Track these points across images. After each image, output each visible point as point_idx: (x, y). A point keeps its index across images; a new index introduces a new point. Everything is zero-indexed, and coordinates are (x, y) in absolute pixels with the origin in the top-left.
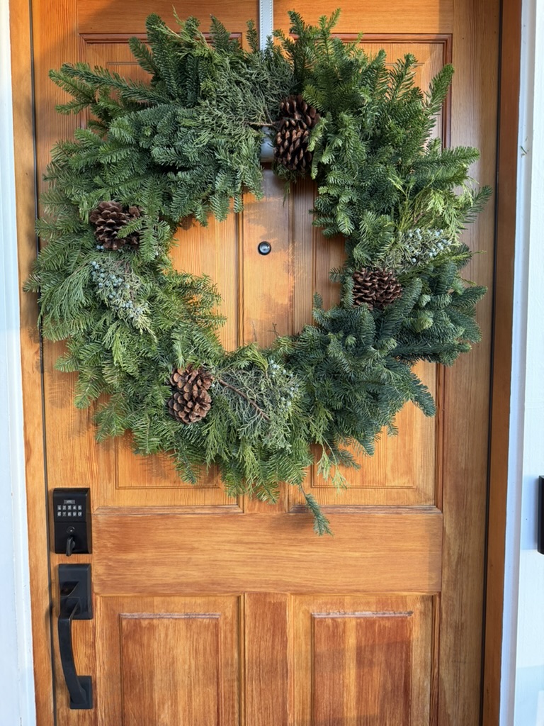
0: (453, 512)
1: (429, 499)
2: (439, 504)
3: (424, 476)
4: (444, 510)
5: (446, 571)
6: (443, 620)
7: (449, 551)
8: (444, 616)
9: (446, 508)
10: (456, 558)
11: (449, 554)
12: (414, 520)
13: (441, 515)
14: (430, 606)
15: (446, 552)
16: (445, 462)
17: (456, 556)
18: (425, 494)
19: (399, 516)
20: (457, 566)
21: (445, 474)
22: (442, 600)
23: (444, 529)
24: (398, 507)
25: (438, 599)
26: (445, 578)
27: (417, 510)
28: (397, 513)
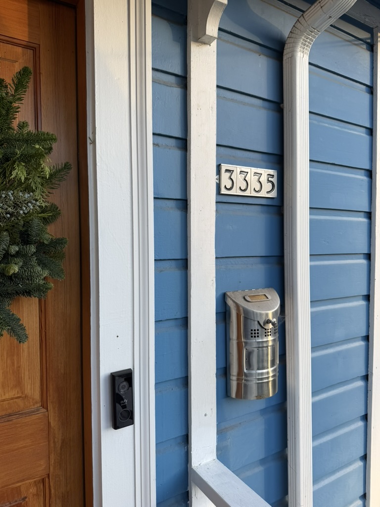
0: (56, 409)
1: (36, 403)
2: (45, 405)
3: (31, 386)
4: (49, 409)
5: (52, 456)
6: (53, 495)
7: (54, 439)
8: (53, 491)
9: (50, 407)
10: (60, 443)
11: (54, 442)
12: (23, 423)
13: (47, 413)
14: (42, 487)
15: (52, 441)
16: (48, 371)
17: (60, 442)
18: (33, 399)
19: (11, 422)
20: (61, 449)
21: (48, 380)
22: (50, 480)
23: (49, 423)
24: (10, 415)
25: (47, 479)
26: (52, 462)
27: (26, 414)
28: (8, 421)
